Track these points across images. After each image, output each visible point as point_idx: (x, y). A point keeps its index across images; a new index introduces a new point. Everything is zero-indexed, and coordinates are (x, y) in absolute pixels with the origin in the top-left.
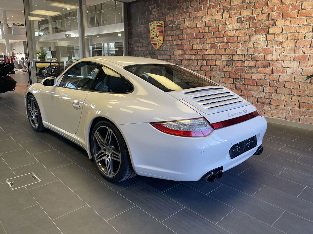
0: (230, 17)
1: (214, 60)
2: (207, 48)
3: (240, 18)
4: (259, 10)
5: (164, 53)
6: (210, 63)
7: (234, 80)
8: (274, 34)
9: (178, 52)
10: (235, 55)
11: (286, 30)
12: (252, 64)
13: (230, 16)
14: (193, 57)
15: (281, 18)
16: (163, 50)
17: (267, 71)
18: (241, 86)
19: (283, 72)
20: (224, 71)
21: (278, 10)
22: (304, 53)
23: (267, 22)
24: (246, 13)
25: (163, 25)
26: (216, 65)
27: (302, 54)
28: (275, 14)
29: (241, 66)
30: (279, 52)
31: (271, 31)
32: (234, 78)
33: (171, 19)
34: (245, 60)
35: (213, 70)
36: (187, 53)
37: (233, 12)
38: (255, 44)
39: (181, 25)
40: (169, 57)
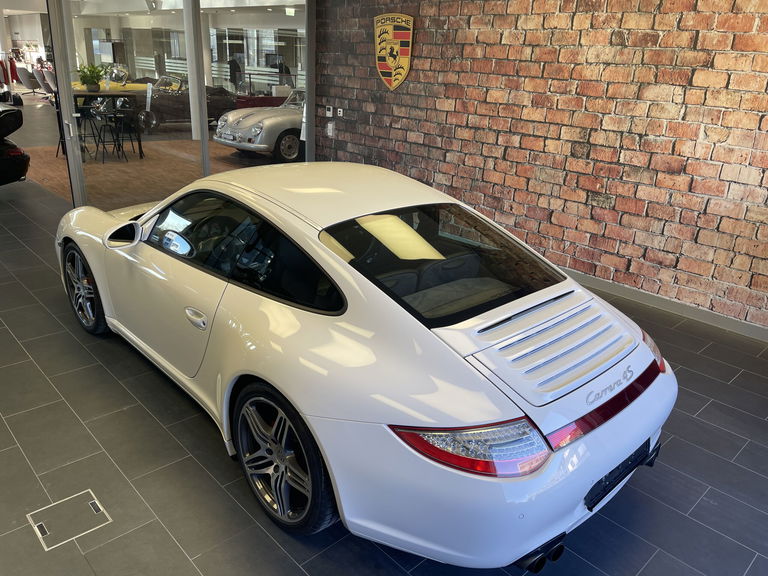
0: (592, 27)
1: (542, 137)
2: (524, 104)
3: (620, 34)
4: (673, 18)
5: (409, 102)
6: (529, 142)
7: (588, 196)
8: (707, 89)
9: (448, 105)
10: (596, 130)
11: (739, 83)
12: (640, 160)
13: (591, 24)
14: (486, 122)
15: (729, 48)
16: (408, 94)
17: (677, 184)
18: (606, 212)
19: (720, 192)
20: (564, 170)
21: (723, 27)
23: (690, 55)
24: (637, 23)
25: (411, 27)
26: (544, 152)
28: (712, 37)
29: (611, 163)
30: (716, 138)
31: (699, 78)
32: (588, 191)
33: (432, 11)
34: (621, 147)
35: (537, 163)
36: (472, 110)
37: (602, 15)
38: (654, 108)
39: (460, 33)
40: (422, 114)
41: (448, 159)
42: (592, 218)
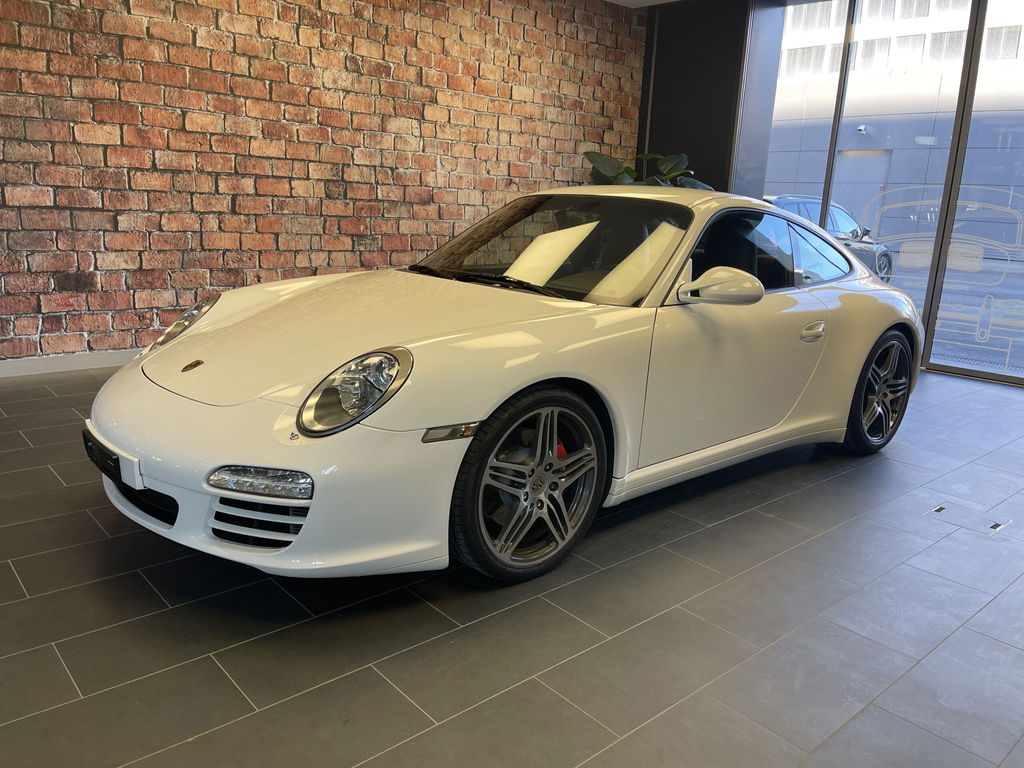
0: (322, 46)
1: (285, 178)
2: (251, 134)
3: (354, 60)
4: (399, 51)
6: (267, 186)
7: (353, 241)
8: (435, 123)
10: (349, 165)
11: (457, 119)
12: (395, 194)
13: (321, 42)
14: (191, 161)
15: (445, 87)
17: (429, 213)
18: (375, 255)
19: (459, 215)
20: (322, 215)
21: (439, 67)
22: (488, 173)
23: (419, 90)
26: (292, 196)
27: (485, 175)
28: (432, 73)
29: (370, 201)
30: (449, 167)
31: (429, 112)
32: (352, 236)
34: (377, 183)
35: (286, 212)
36: (159, 142)
37: (331, 35)
38: (398, 141)
39: (109, 16)
40: (44, 152)
41: (122, 226)
42: (362, 265)
